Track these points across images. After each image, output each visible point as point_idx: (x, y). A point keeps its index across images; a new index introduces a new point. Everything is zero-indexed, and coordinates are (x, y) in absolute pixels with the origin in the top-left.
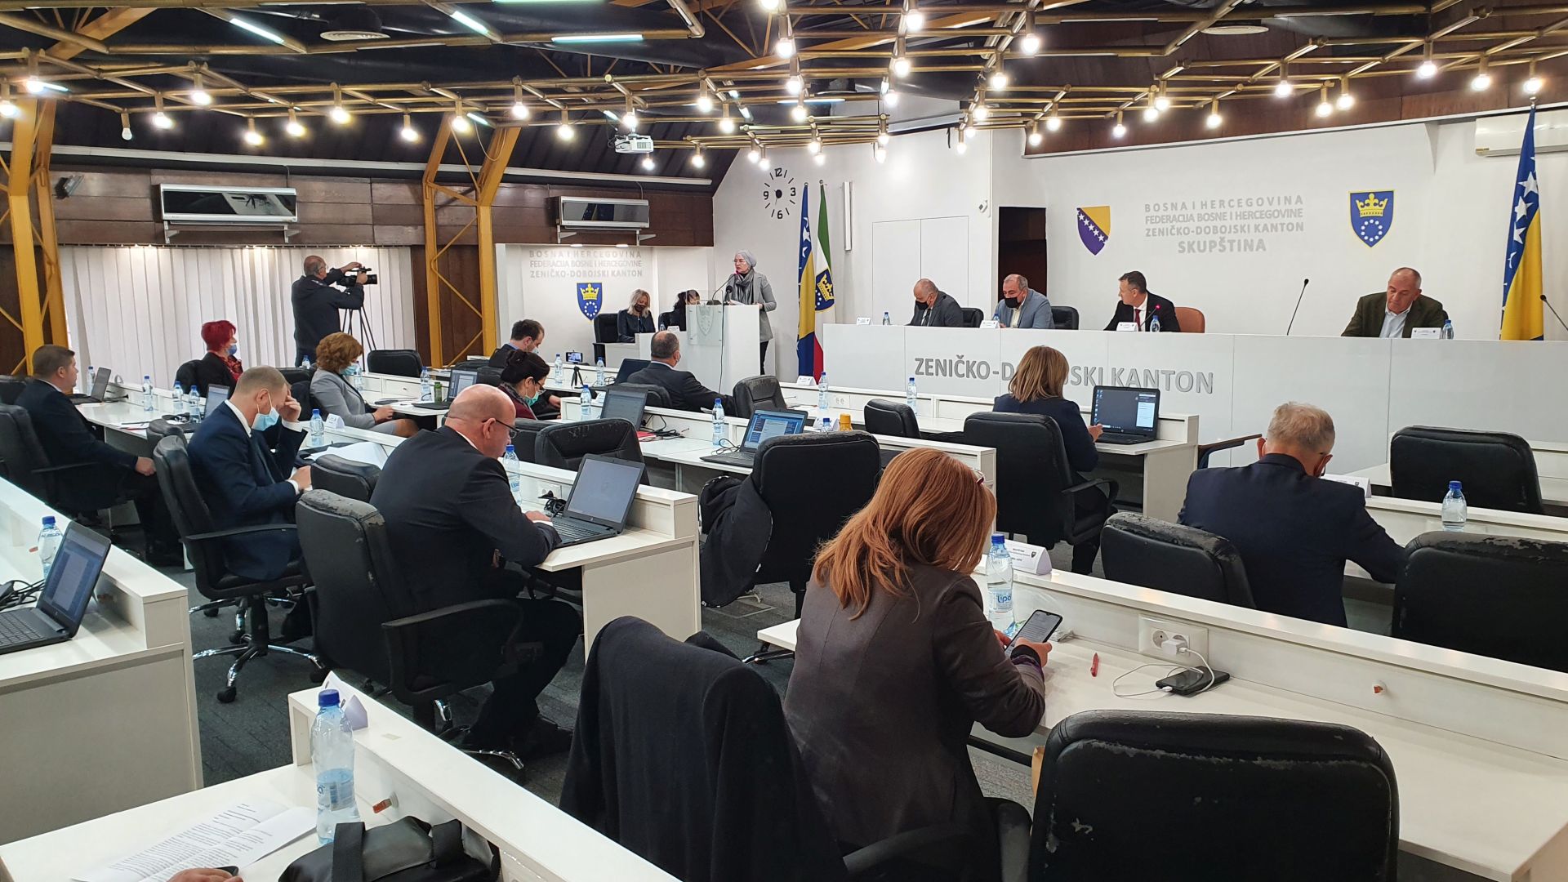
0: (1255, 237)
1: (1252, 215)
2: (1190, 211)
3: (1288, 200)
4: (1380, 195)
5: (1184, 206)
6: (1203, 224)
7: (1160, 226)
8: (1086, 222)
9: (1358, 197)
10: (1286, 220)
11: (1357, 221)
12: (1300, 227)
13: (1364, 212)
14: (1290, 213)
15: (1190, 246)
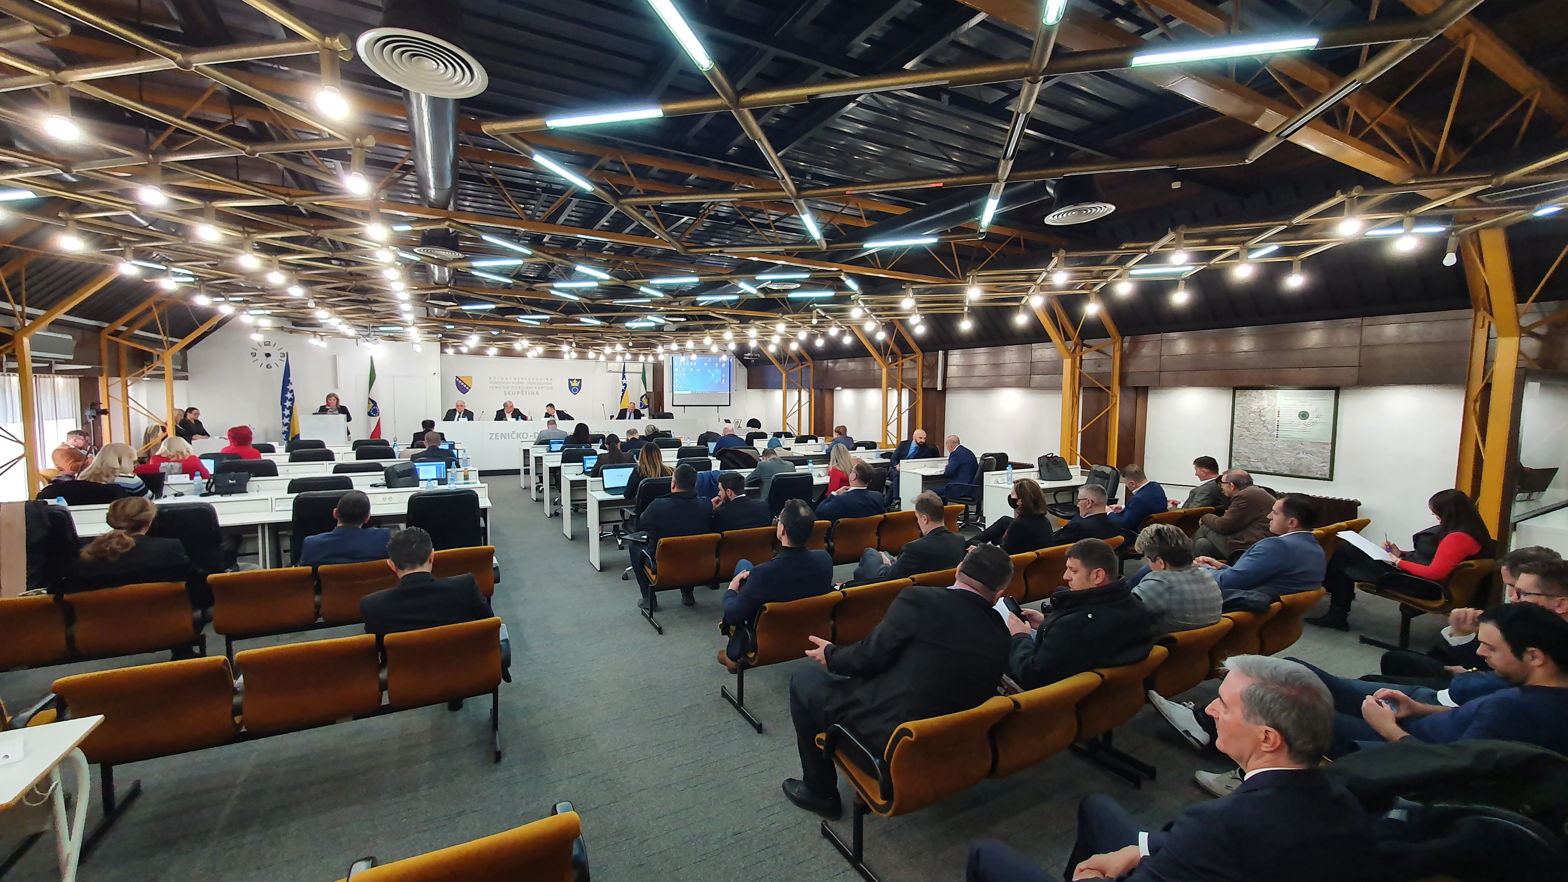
0: (535, 390)
1: (534, 383)
2: (509, 380)
3: (547, 379)
4: (577, 380)
5: (506, 379)
6: (514, 385)
7: (497, 385)
8: (460, 382)
9: (571, 380)
10: (547, 386)
11: (570, 387)
12: (552, 388)
13: (572, 385)
14: (549, 384)
15: (509, 393)
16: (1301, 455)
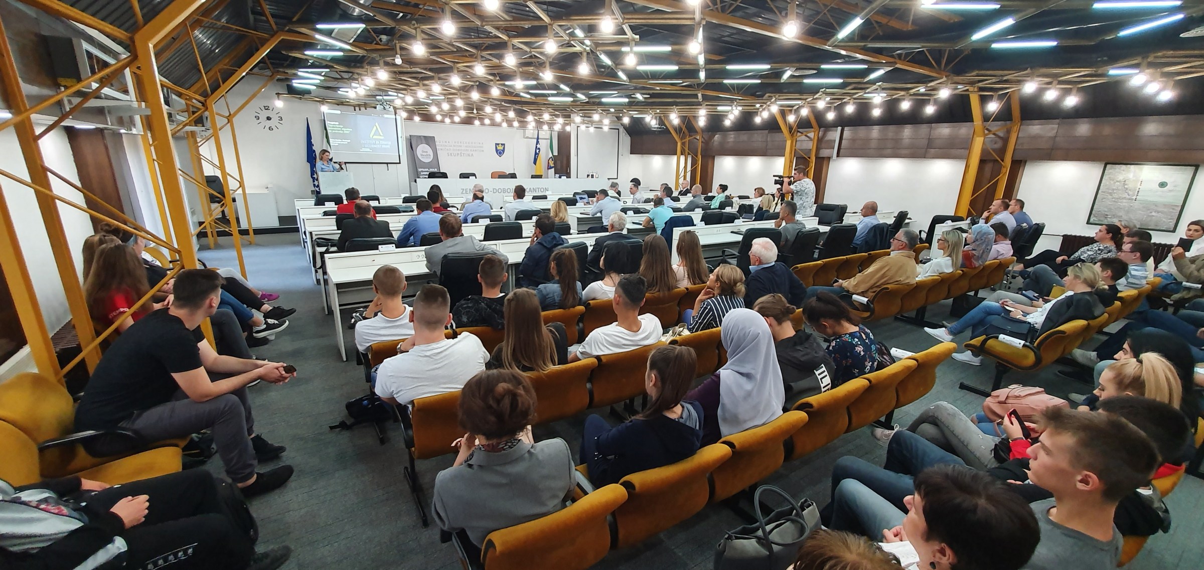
0: (471, 153)
1: (470, 147)
2: (451, 144)
3: (479, 144)
4: (502, 144)
5: (449, 142)
6: (455, 148)
7: (441, 147)
9: (497, 144)
11: (497, 150)
12: (483, 151)
13: (498, 148)
14: (480, 147)
15: (451, 154)
16: (1153, 214)
